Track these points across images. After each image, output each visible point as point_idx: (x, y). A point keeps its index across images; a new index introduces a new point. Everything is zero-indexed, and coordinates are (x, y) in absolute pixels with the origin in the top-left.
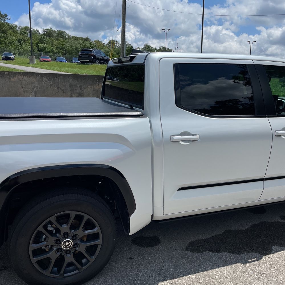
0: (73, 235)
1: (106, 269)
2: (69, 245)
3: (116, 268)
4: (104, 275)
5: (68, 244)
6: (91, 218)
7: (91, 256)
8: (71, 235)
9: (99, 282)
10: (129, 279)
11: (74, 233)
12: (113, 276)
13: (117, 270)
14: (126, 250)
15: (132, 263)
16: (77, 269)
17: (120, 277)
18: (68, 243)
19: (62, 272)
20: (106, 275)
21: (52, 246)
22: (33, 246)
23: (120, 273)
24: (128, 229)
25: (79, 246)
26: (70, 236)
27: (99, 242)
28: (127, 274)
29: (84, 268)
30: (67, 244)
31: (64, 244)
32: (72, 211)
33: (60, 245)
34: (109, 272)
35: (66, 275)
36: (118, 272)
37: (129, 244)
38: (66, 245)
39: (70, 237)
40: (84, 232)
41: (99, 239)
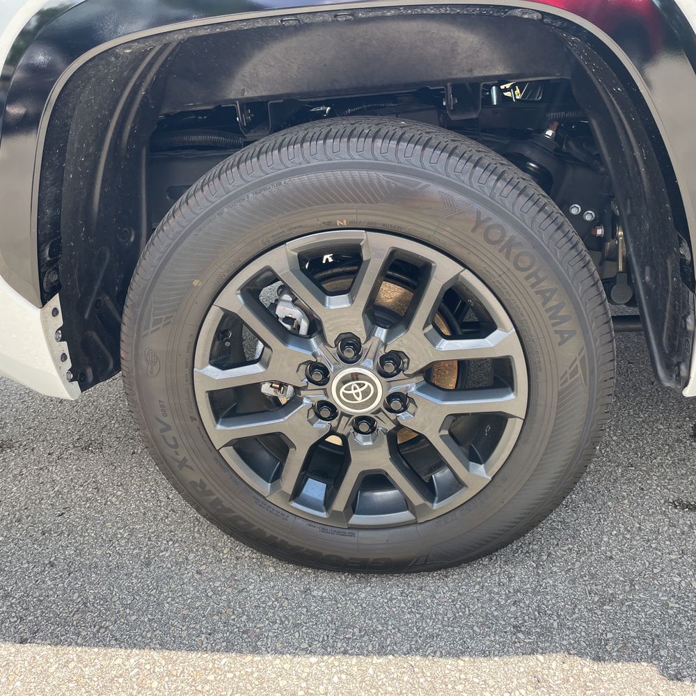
0: (382, 352)
1: (553, 529)
2: (365, 393)
3: (603, 533)
4: (540, 555)
5: (359, 390)
6: (468, 276)
7: (472, 464)
8: (373, 349)
9: (510, 581)
10: (665, 605)
11: (385, 345)
12: (581, 568)
13: (608, 544)
14: (661, 465)
15: (686, 529)
16: (405, 504)
17: (615, 581)
18: (361, 385)
19: (340, 504)
20: (549, 555)
21: (297, 389)
22: (211, 377)
23: (620, 563)
24: (678, 364)
25: (411, 407)
26: (371, 354)
27: (512, 403)
28: (655, 576)
29: (436, 506)
30: (355, 389)
31: (342, 390)
32: (367, 230)
33: (325, 389)
34: (566, 548)
35: (356, 519)
36: (611, 558)
37: (678, 440)
38: (353, 392)
39: (369, 363)
40: (434, 345)
41: (513, 390)
